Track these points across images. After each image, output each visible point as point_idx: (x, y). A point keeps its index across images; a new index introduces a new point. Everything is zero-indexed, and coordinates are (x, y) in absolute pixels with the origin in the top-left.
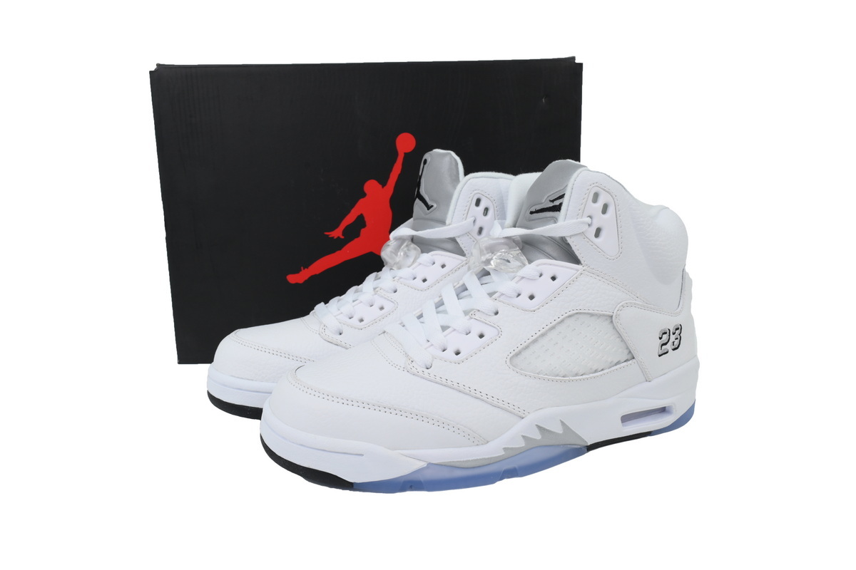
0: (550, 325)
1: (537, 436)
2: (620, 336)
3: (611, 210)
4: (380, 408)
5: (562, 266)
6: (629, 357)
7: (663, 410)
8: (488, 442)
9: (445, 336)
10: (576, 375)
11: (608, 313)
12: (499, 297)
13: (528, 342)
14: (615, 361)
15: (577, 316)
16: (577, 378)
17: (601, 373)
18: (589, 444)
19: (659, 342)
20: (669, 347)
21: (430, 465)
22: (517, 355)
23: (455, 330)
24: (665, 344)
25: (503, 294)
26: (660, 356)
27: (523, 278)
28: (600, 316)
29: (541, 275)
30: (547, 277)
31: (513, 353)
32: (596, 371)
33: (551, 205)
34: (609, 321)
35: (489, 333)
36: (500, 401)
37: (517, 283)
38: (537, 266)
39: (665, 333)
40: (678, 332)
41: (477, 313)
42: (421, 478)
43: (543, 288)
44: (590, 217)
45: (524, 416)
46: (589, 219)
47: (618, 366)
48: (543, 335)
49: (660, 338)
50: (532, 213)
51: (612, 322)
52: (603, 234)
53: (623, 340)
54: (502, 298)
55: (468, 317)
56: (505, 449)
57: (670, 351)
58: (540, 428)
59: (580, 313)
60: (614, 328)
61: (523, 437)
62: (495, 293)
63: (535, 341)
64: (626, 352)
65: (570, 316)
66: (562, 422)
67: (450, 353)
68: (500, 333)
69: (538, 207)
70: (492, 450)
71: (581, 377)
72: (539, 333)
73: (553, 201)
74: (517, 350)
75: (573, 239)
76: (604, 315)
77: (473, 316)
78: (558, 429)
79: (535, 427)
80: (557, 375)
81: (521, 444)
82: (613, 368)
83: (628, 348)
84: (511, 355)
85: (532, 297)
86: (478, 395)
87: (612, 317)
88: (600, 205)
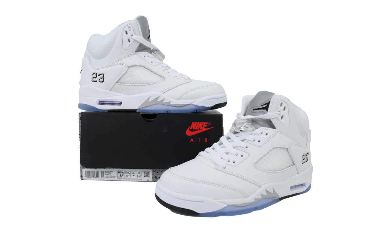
0: (267, 152)
1: (265, 194)
2: (290, 156)
3: (287, 109)
4: (209, 184)
5: (270, 130)
6: (293, 164)
7: (302, 185)
8: (249, 196)
9: (229, 156)
10: (277, 171)
11: (286, 147)
12: (247, 141)
13: (260, 158)
14: (289, 166)
15: (276, 148)
16: (277, 172)
17: (285, 170)
18: (280, 197)
19: (302, 159)
20: (305, 160)
21: (229, 206)
22: (256, 163)
23: (232, 154)
24: (304, 159)
25: (248, 140)
26: (302, 164)
27: (255, 134)
28: (284, 148)
29: (262, 133)
30: (264, 134)
31: (255, 162)
32: (283, 170)
33: (262, 107)
34: (287, 150)
35: (245, 155)
36: (252, 181)
37: (253, 136)
38: (261, 129)
39: (304, 155)
40: (307, 155)
41: (239, 148)
42: (225, 211)
43: (263, 138)
44: (279, 111)
45: (261, 186)
46: (279, 112)
47: (289, 168)
48: (265, 156)
49: (303, 157)
50: (254, 110)
51: (288, 151)
52: (284, 118)
53: (291, 158)
54: (248, 142)
55: (236, 149)
56: (255, 199)
57: (305, 162)
58: (267, 191)
59: (277, 147)
60: (289, 153)
61: (261, 194)
62: (245, 140)
63: (262, 158)
64: (292, 162)
65: (274, 148)
66: (273, 189)
67: (231, 162)
68: (249, 155)
69: (257, 108)
70: (250, 199)
71: (278, 171)
72: (263, 155)
73: (262, 106)
74: (256, 161)
75: (273, 120)
76: (285, 148)
77: (238, 149)
78: (272, 191)
79: (265, 190)
80: (271, 171)
81: (260, 197)
82: (288, 168)
83: (292, 161)
84: (255, 163)
85: (259, 141)
86: (244, 178)
87: (288, 149)
88: (283, 107)
